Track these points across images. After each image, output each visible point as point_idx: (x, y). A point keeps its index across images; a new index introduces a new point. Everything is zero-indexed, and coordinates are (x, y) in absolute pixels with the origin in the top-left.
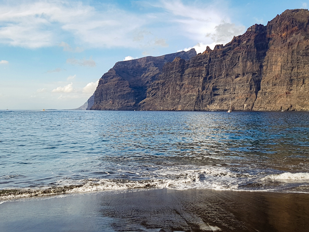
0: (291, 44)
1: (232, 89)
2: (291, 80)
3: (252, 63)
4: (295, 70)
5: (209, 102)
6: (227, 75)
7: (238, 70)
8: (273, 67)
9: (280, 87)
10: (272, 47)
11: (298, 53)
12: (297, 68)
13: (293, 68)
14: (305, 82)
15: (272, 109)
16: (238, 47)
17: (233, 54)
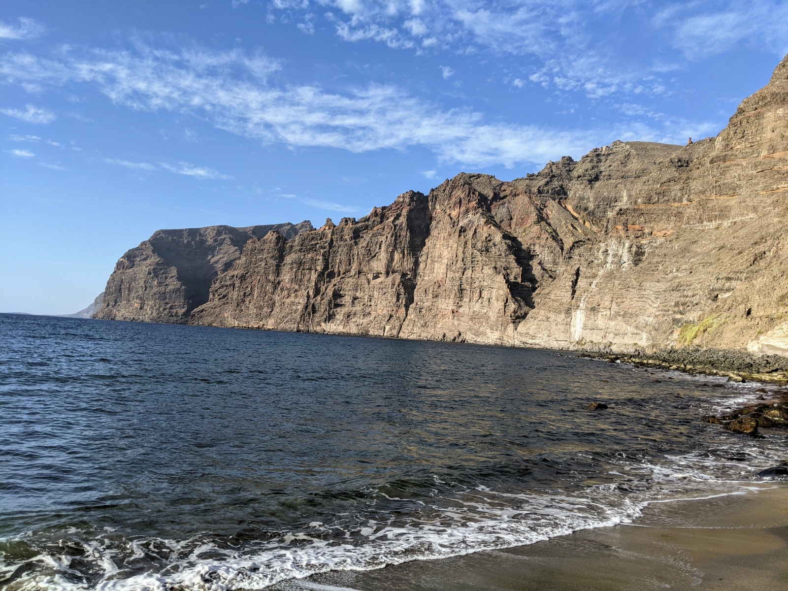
0: (463, 230)
1: (366, 297)
2: (461, 290)
3: (401, 256)
4: (468, 273)
5: (325, 316)
6: (360, 272)
7: (379, 265)
8: (436, 267)
9: (443, 300)
10: (434, 232)
11: (474, 246)
12: (471, 270)
13: (465, 269)
14: (483, 296)
15: (429, 337)
16: (380, 226)
17: (371, 237)
